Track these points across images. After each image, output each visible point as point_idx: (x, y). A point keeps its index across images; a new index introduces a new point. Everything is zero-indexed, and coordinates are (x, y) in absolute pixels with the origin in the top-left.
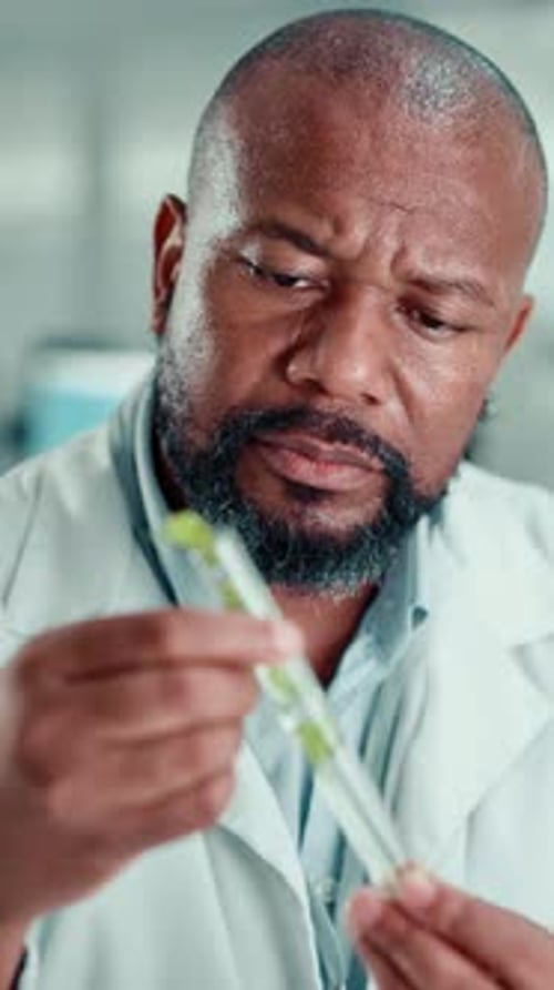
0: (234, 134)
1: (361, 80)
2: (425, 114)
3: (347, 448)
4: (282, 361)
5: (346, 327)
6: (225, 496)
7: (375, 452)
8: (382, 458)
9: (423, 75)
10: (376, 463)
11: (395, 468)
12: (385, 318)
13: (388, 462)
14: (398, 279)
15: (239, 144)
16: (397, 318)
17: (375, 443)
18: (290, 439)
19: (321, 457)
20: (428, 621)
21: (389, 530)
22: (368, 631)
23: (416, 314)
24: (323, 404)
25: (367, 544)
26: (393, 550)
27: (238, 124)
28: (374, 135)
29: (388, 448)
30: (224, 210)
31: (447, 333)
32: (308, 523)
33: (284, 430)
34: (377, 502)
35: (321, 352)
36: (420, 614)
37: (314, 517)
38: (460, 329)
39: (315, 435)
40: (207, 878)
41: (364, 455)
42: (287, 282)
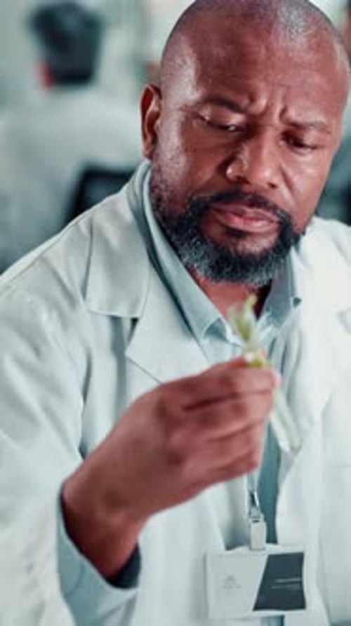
0: (191, 51)
1: (258, 20)
2: (292, 37)
3: (260, 210)
4: (222, 168)
6: (195, 235)
7: (275, 213)
8: (278, 216)
9: (289, 16)
10: (276, 219)
11: (285, 220)
12: (277, 143)
13: (282, 218)
14: (284, 123)
15: (195, 56)
16: (282, 143)
17: (274, 208)
18: (231, 207)
20: (301, 305)
21: (281, 250)
22: (268, 310)
23: (291, 141)
24: (246, 188)
25: (270, 258)
26: (282, 261)
27: (192, 46)
28: (267, 49)
29: (283, 211)
31: (309, 150)
32: (240, 248)
33: (227, 203)
36: (297, 301)
37: (244, 246)
38: (314, 148)
39: (244, 204)
41: (269, 214)
42: (225, 128)
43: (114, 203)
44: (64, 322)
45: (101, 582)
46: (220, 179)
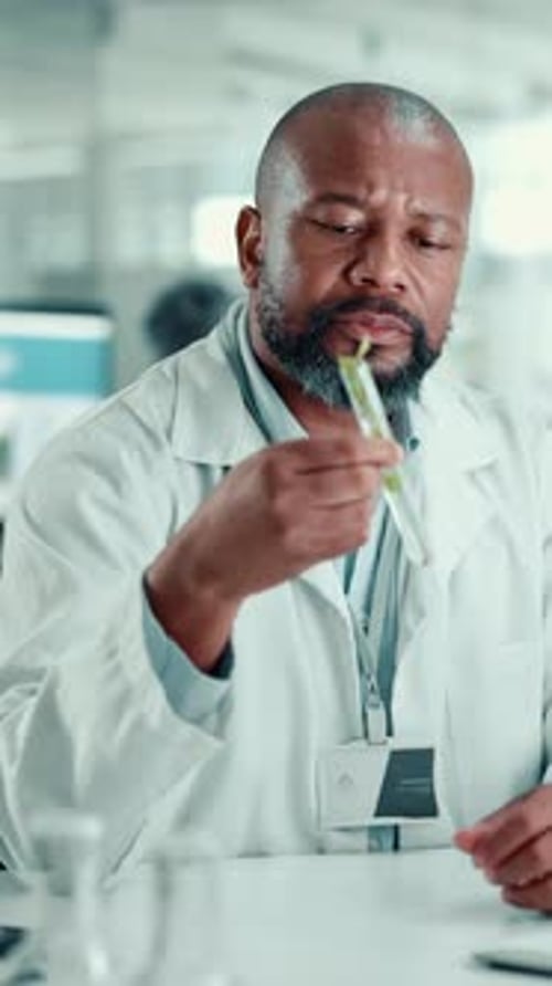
3: (391, 317)
4: (346, 273)
5: (383, 247)
7: (405, 320)
10: (407, 328)
13: (414, 327)
14: (409, 215)
16: (407, 243)
17: (405, 314)
18: (359, 315)
19: (376, 325)
20: (419, 449)
23: (417, 240)
24: (374, 292)
29: (415, 318)
30: (298, 193)
31: (437, 250)
33: (354, 310)
34: (407, 353)
35: (371, 262)
36: (414, 443)
38: (443, 247)
39: (372, 310)
40: (294, 615)
41: (399, 321)
42: (342, 230)
43: (202, 348)
44: (147, 464)
45: (195, 672)
46: (343, 285)
